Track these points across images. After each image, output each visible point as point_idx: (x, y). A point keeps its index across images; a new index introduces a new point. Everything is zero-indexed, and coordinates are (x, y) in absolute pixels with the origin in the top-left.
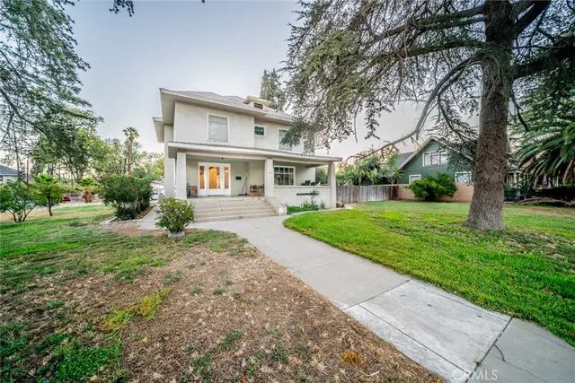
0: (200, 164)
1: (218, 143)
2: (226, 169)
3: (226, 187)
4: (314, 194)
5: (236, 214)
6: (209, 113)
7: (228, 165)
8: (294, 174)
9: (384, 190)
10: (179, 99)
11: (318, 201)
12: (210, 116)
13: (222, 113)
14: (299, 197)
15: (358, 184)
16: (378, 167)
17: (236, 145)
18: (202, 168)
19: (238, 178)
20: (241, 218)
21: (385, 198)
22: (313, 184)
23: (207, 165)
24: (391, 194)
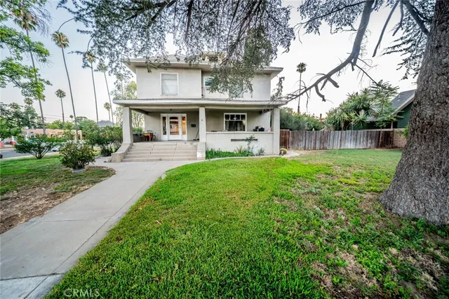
0: (163, 115)
1: (169, 97)
2: (183, 118)
3: (184, 133)
4: (250, 140)
5: (158, 156)
6: (161, 73)
7: (185, 115)
8: (246, 120)
9: (369, 136)
10: (138, 65)
11: (255, 147)
12: (162, 75)
13: (173, 70)
14: (234, 142)
15: (340, 129)
16: (367, 109)
17: (185, 98)
18: (164, 118)
19: (193, 126)
20: (160, 160)
21: (369, 145)
22: (262, 130)
23: (168, 116)
24: (380, 140)
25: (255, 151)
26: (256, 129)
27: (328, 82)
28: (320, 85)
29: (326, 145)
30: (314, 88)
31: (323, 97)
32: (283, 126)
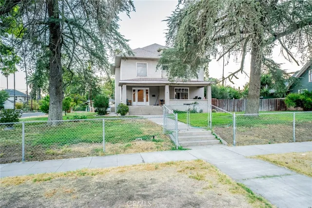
0: (133, 88)
2: (147, 91)
3: (147, 101)
6: (137, 62)
7: (148, 89)
8: (188, 92)
9: (269, 103)
11: (198, 108)
13: (144, 61)
18: (134, 91)
19: (154, 96)
21: (270, 109)
22: (200, 98)
23: (136, 89)
24: (278, 106)
25: (198, 111)
26: (196, 98)
27: (234, 77)
28: (230, 77)
29: (241, 109)
30: (228, 79)
31: (232, 82)
32: (213, 96)
